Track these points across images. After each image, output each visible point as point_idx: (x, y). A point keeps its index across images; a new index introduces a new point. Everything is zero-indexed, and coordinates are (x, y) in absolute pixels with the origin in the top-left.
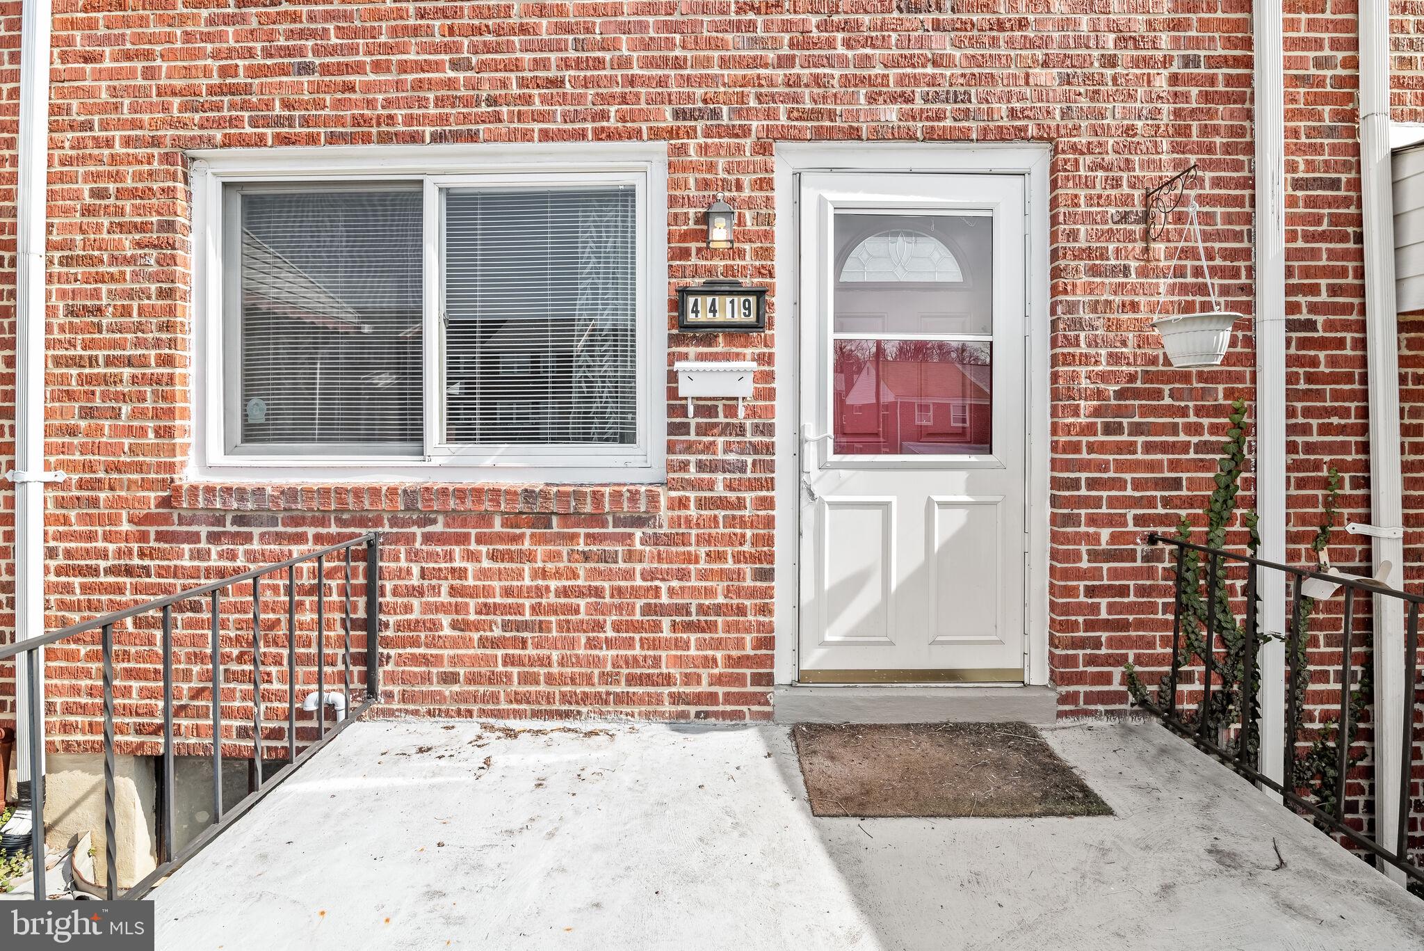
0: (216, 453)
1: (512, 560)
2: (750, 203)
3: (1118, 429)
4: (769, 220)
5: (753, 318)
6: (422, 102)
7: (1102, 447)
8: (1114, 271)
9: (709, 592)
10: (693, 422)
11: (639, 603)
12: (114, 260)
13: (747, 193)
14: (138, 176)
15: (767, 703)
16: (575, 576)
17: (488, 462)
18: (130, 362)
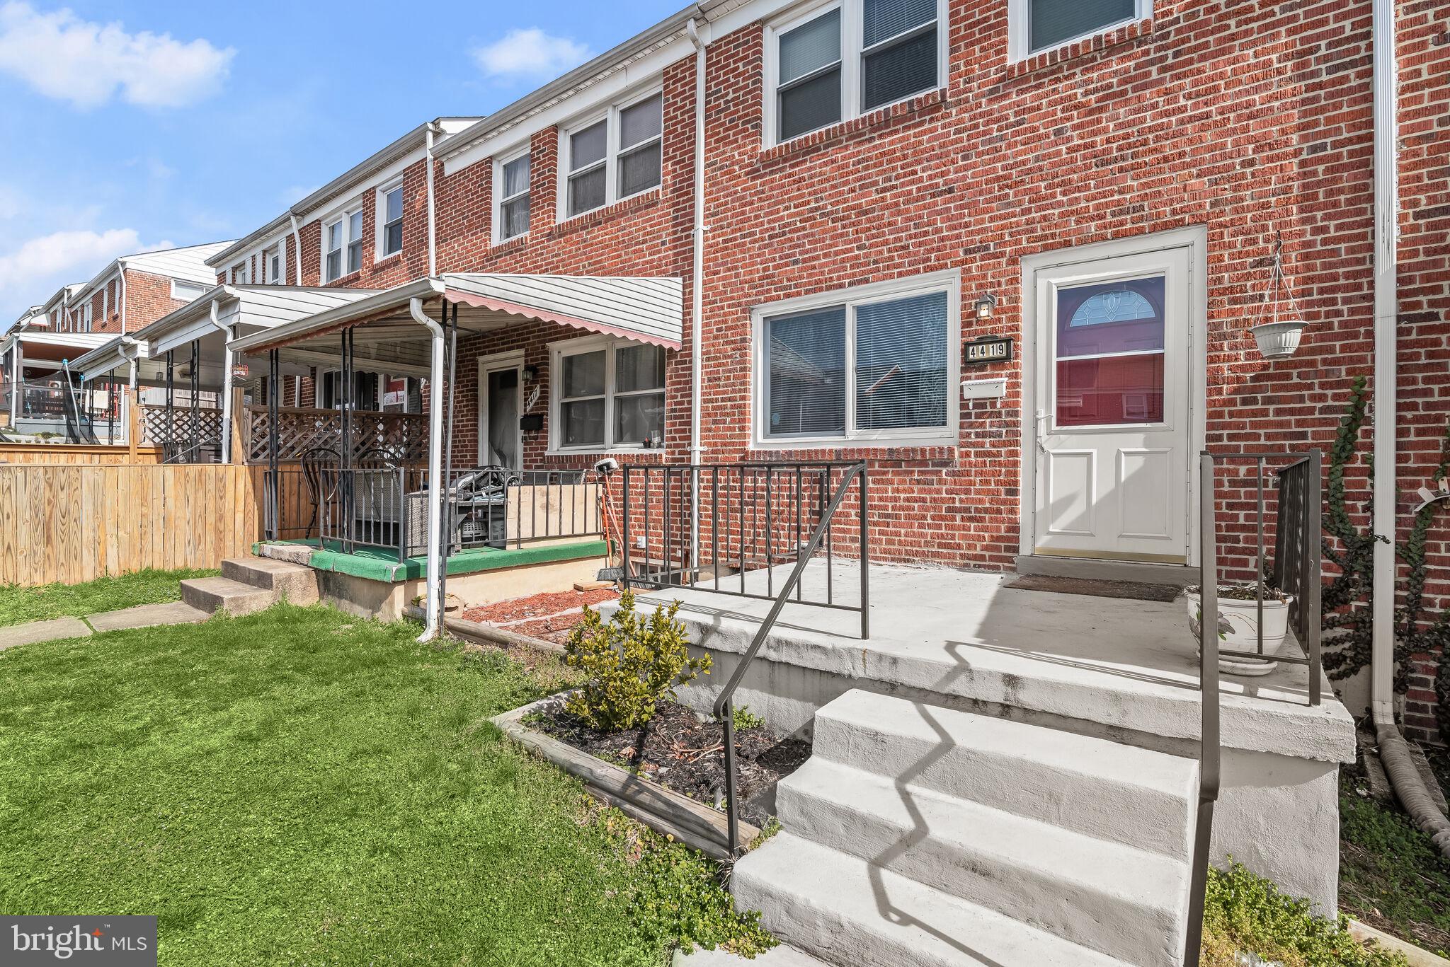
0: (760, 439)
1: (883, 483)
2: (1005, 293)
3: (1255, 401)
4: (1017, 300)
5: (1004, 354)
6: (844, 269)
7: (1240, 414)
8: (1252, 299)
9: (981, 501)
10: (973, 412)
11: (944, 506)
12: (725, 357)
13: (1003, 287)
14: (733, 320)
15: (1013, 562)
16: (913, 492)
17: (874, 437)
18: (730, 399)
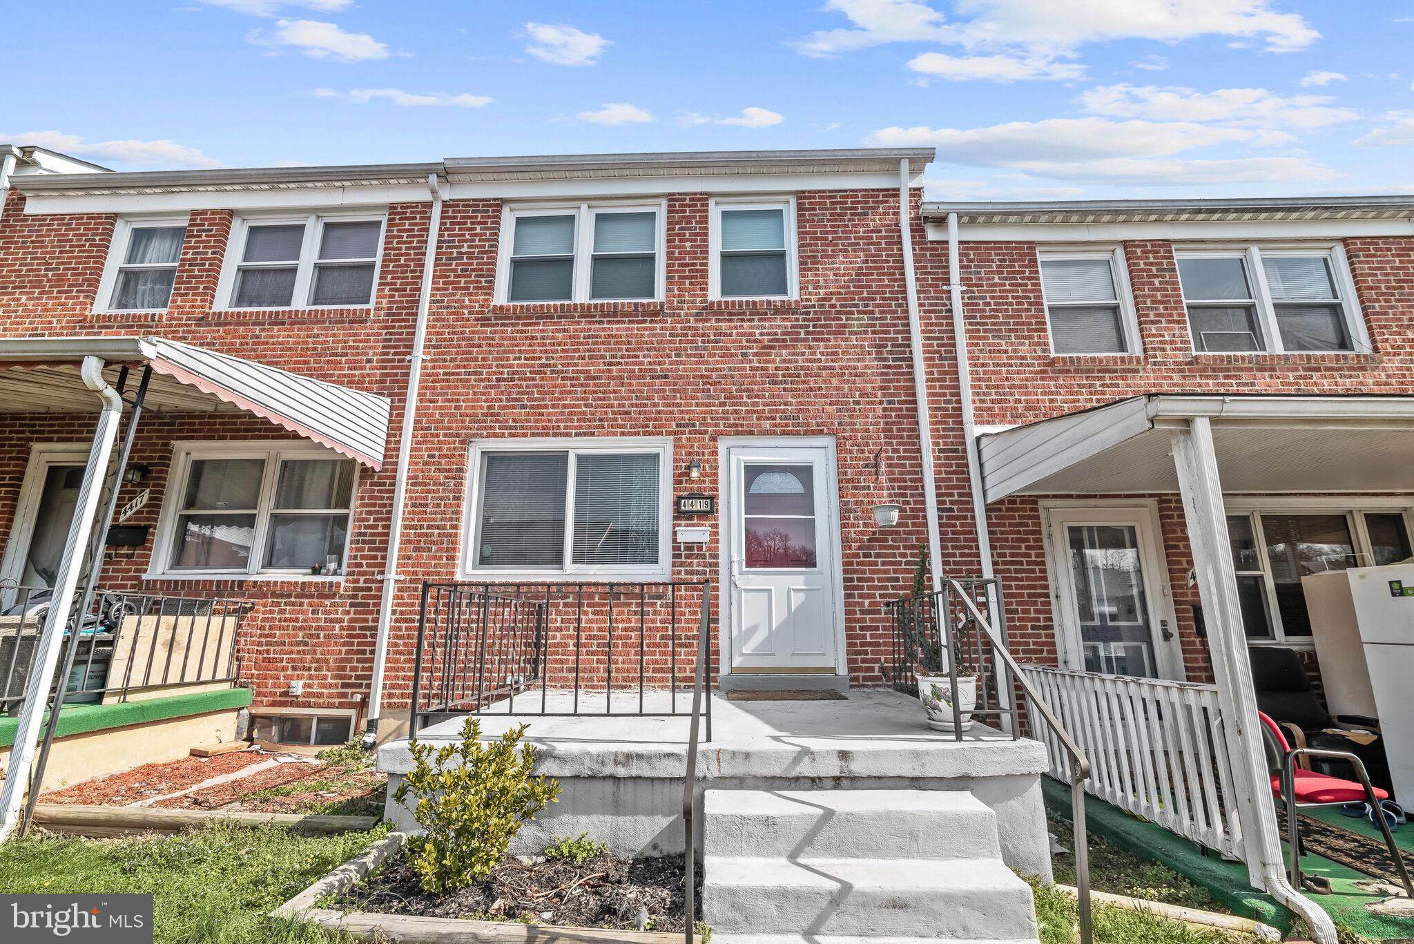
0: (469, 569)
1: (602, 615)
2: (708, 461)
3: (869, 555)
4: (716, 468)
5: (709, 508)
6: (572, 421)
7: (863, 564)
8: (864, 488)
9: (690, 629)
10: (683, 553)
11: (659, 634)
12: (435, 484)
13: (706, 457)
14: (449, 449)
15: (716, 681)
16: (631, 622)
17: (592, 572)
18: (438, 527)
